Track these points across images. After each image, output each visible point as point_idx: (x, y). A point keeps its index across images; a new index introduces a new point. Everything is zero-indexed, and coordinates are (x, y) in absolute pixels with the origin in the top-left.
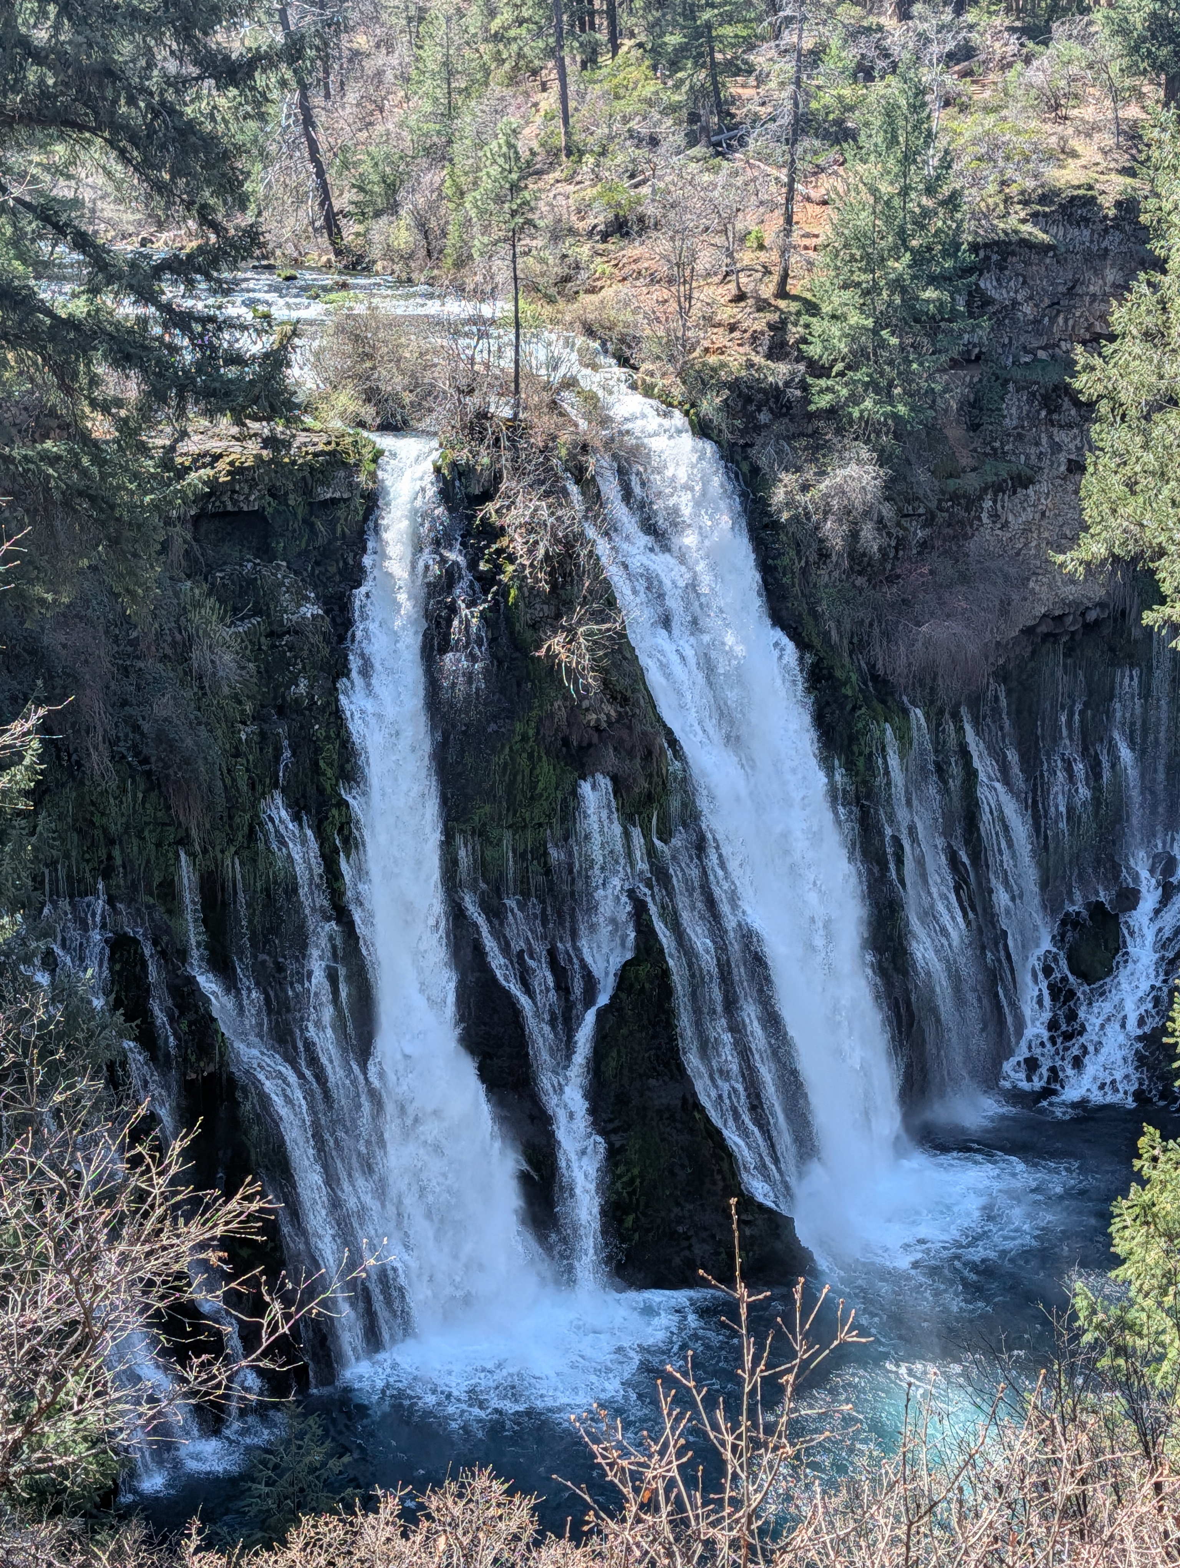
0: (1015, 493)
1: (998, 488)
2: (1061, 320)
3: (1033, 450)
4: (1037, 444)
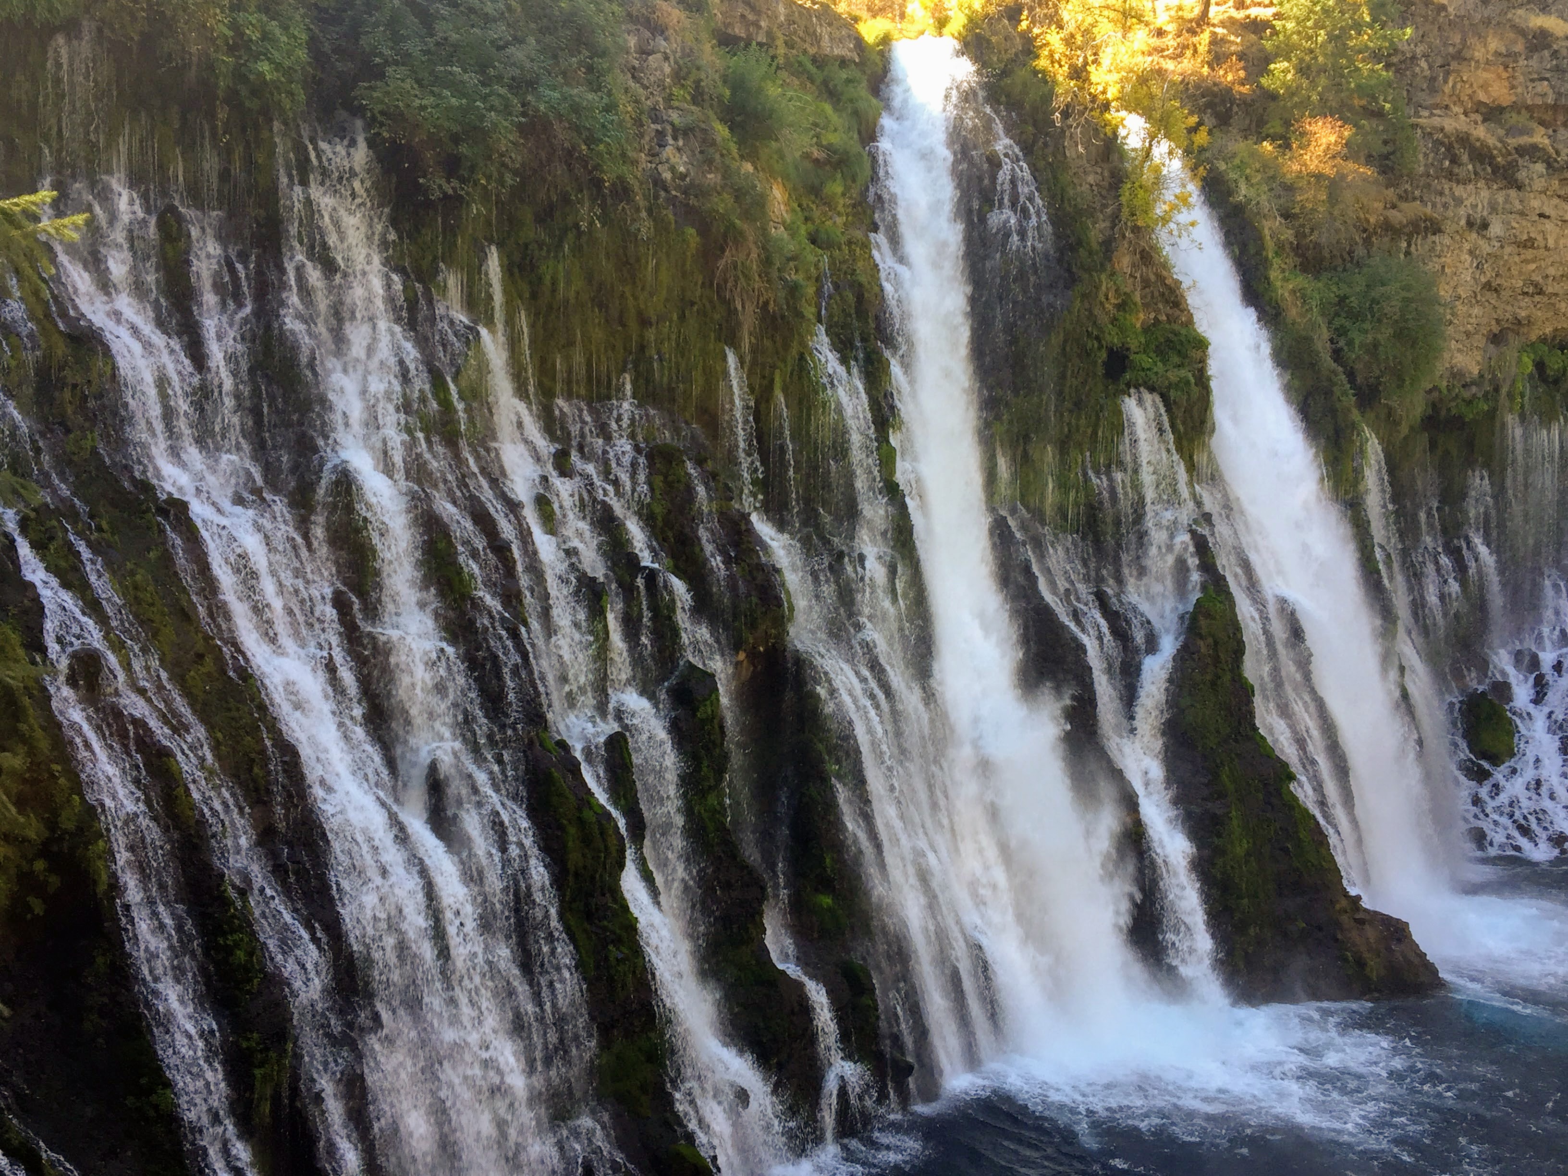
0: (1425, 238)
1: (1414, 229)
3: (1438, 199)
4: (1441, 194)
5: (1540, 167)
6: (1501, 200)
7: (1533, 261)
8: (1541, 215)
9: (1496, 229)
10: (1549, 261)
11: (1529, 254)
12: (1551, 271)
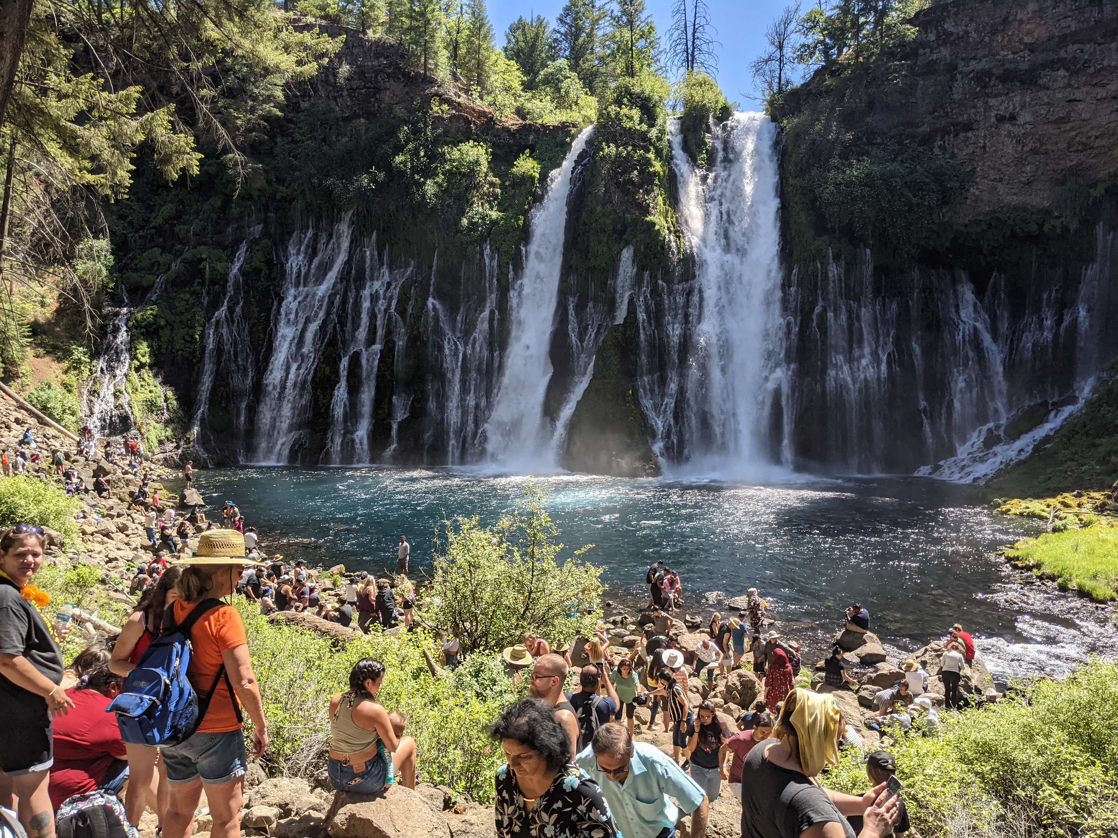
0: (956, 135)
1: (945, 132)
2: (999, 38)
4: (975, 107)
5: (1062, 72)
6: (1028, 99)
7: (1072, 129)
8: (1070, 101)
9: (1025, 117)
10: (1089, 127)
11: (1068, 126)
12: (1093, 133)
